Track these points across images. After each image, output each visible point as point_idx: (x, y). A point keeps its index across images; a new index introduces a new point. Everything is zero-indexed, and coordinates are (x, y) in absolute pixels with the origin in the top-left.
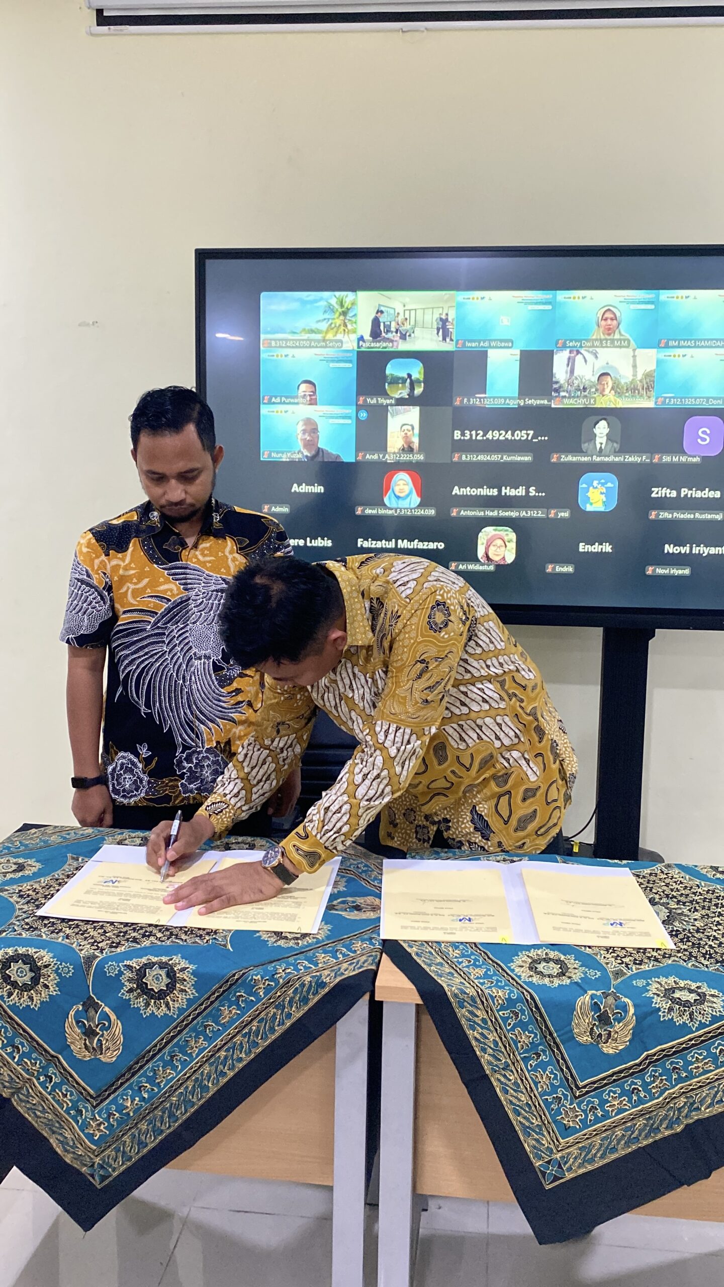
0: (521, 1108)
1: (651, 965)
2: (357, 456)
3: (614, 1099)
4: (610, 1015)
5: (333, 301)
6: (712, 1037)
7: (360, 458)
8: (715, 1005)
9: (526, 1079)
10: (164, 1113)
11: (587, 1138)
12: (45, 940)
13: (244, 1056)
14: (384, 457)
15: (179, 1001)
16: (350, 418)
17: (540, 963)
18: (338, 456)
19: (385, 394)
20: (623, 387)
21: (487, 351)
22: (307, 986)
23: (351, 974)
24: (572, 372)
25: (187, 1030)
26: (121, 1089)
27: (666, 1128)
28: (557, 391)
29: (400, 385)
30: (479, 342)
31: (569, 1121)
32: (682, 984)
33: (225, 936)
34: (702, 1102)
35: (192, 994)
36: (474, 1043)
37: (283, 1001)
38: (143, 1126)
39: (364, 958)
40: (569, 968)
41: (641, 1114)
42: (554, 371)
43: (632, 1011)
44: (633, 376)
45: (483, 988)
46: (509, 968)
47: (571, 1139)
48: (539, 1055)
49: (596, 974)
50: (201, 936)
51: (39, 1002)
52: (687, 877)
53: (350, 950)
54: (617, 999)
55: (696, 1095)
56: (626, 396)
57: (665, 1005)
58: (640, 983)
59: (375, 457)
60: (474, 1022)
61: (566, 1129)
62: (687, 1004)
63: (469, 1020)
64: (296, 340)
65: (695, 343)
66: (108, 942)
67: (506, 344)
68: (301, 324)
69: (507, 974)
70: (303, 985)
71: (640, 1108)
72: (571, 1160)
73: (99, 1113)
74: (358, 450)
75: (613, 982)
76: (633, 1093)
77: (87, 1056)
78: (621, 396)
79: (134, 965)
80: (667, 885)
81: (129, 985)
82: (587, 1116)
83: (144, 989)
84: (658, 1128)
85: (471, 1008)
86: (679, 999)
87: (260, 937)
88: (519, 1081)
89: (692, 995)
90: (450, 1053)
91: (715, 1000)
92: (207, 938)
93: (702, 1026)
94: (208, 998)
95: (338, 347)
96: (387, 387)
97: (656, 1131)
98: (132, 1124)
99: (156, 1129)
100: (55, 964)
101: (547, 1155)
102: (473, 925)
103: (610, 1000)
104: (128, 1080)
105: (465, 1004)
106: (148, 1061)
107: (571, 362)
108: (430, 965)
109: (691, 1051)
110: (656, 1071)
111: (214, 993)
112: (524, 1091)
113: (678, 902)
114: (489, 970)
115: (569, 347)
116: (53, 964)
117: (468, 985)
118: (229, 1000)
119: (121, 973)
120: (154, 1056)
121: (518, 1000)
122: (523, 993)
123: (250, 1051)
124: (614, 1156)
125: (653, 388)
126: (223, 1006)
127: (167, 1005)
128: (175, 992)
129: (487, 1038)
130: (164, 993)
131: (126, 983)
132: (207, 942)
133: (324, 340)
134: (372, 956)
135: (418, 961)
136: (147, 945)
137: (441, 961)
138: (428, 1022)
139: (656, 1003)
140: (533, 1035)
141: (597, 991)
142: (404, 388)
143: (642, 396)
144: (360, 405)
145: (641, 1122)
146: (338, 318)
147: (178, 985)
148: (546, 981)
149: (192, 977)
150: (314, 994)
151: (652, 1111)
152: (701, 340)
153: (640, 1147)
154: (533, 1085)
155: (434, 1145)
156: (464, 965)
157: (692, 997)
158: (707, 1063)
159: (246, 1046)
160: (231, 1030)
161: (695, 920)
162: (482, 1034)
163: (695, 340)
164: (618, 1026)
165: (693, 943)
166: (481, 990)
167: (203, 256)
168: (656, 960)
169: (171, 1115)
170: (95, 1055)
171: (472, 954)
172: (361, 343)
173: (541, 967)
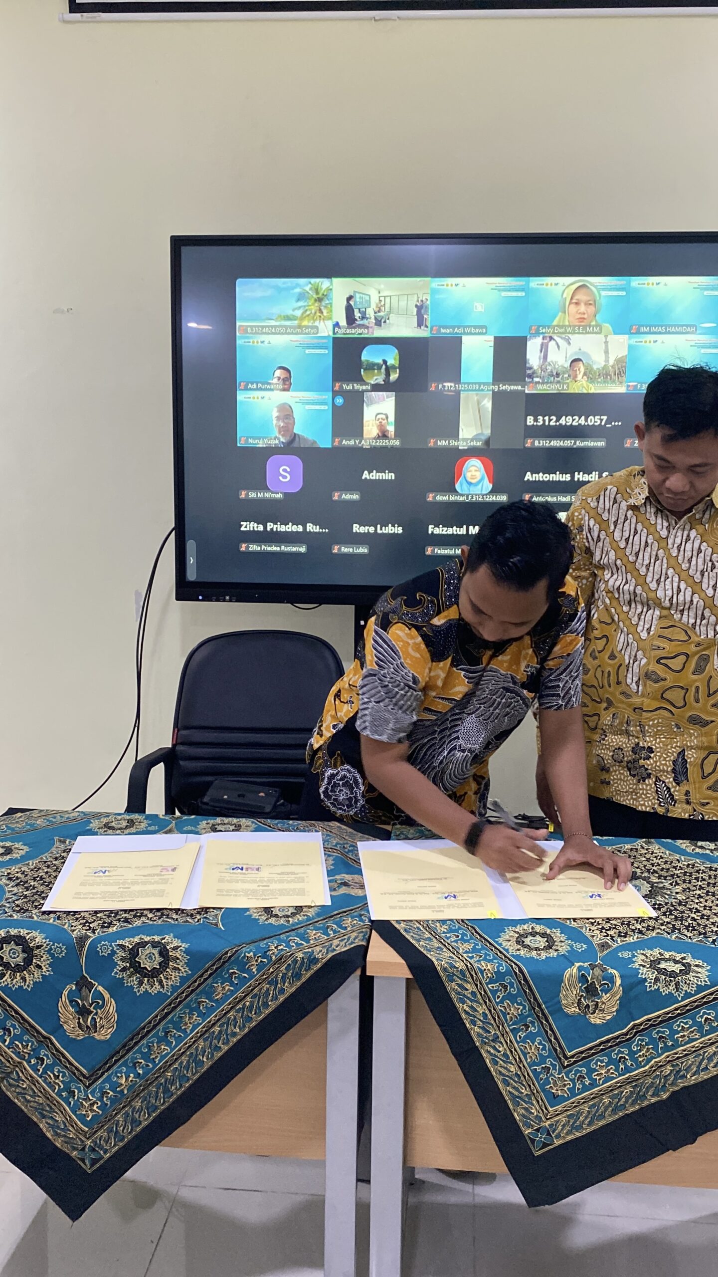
0: (511, 1078)
1: (635, 938)
2: (333, 441)
3: (601, 1068)
4: (598, 987)
5: (307, 288)
6: (697, 1007)
7: (336, 444)
8: (699, 975)
9: (515, 1050)
10: (158, 1088)
11: (575, 1106)
12: (36, 921)
13: (238, 1031)
14: (360, 443)
15: (172, 978)
16: (325, 404)
17: (527, 937)
18: (315, 442)
19: (361, 380)
20: (595, 373)
21: (461, 338)
22: (299, 962)
23: (343, 950)
24: (545, 357)
25: (181, 1007)
26: (115, 1068)
27: (652, 1096)
28: (530, 376)
29: (376, 371)
30: (453, 327)
31: (557, 1090)
32: (667, 955)
33: (216, 915)
34: (688, 1070)
35: (185, 971)
36: (463, 1016)
37: (276, 977)
38: (137, 1104)
39: (354, 935)
40: (555, 942)
41: (628, 1082)
42: (528, 357)
43: (619, 982)
44: (605, 361)
45: (472, 961)
46: (497, 942)
47: (559, 1107)
48: (527, 1027)
49: (581, 947)
50: (192, 915)
51: (31, 982)
52: (667, 852)
53: (341, 927)
54: (604, 970)
55: (682, 1063)
56: (598, 382)
57: (651, 975)
58: (626, 955)
59: (352, 443)
60: (464, 995)
61: (555, 1098)
62: (673, 974)
63: (459, 993)
64: (272, 327)
65: (666, 329)
66: (100, 922)
67: (480, 331)
68: (276, 310)
69: (496, 948)
70: (295, 961)
71: (627, 1076)
72: (560, 1128)
73: (93, 1093)
74: (335, 435)
75: (599, 955)
76: (620, 1061)
77: (80, 1035)
78: (593, 382)
79: (127, 944)
80: (648, 860)
81: (122, 964)
82: (575, 1085)
83: (137, 968)
84: (644, 1095)
85: (460, 982)
86: (665, 969)
87: (251, 915)
88: (508, 1053)
89: (677, 965)
90: (440, 1026)
91: (699, 970)
92: (198, 917)
93: (688, 995)
94: (201, 976)
95: (313, 333)
96: (362, 373)
97: (642, 1098)
98: (125, 1102)
99: (150, 1105)
100: (48, 945)
101: (535, 1123)
102: (460, 901)
103: (597, 971)
104: (122, 1057)
105: (455, 977)
106: (142, 1038)
107: (544, 348)
108: (418, 941)
109: (676, 1021)
110: (642, 1040)
111: (207, 971)
112: (514, 1062)
113: (659, 877)
114: (478, 945)
115: (542, 333)
116: (45, 945)
117: (457, 959)
118: (222, 977)
119: (113, 953)
120: (148, 1032)
121: (507, 973)
122: (512, 966)
123: (244, 1026)
124: (602, 1123)
125: (625, 374)
126: (217, 983)
127: (161, 982)
128: (168, 970)
129: (476, 1011)
130: (157, 972)
131: (119, 963)
132: (198, 921)
133: (300, 327)
134: (362, 932)
135: (407, 936)
136: (139, 925)
137: (430, 936)
138: (418, 996)
139: (642, 974)
140: (521, 1007)
141: (584, 963)
142: (379, 373)
143: (614, 381)
144: (336, 391)
145: (628, 1089)
146: (313, 304)
147: (171, 963)
148: (534, 953)
149: (185, 955)
150: (306, 970)
151: (638, 1079)
152: (671, 326)
153: (626, 1115)
154: (522, 1057)
155: (425, 1118)
156: (453, 940)
157: (677, 968)
158: (692, 1032)
159: (240, 1021)
160: (225, 1006)
161: (677, 893)
162: (472, 1007)
163: (666, 326)
164: (605, 997)
165: (676, 916)
166: (470, 964)
167: (178, 243)
168: (640, 932)
169: (166, 1091)
170: (89, 1034)
171: (460, 928)
172: (336, 329)
173: (527, 941)
